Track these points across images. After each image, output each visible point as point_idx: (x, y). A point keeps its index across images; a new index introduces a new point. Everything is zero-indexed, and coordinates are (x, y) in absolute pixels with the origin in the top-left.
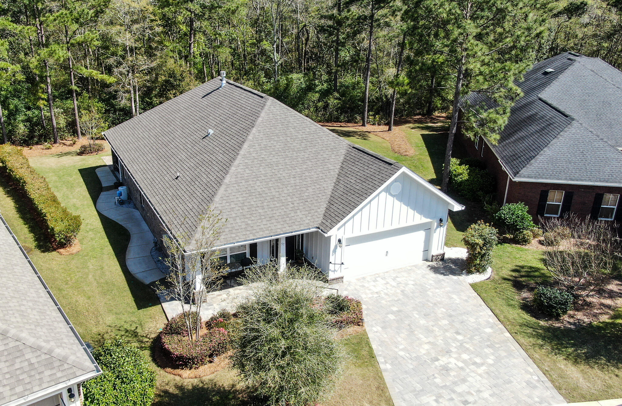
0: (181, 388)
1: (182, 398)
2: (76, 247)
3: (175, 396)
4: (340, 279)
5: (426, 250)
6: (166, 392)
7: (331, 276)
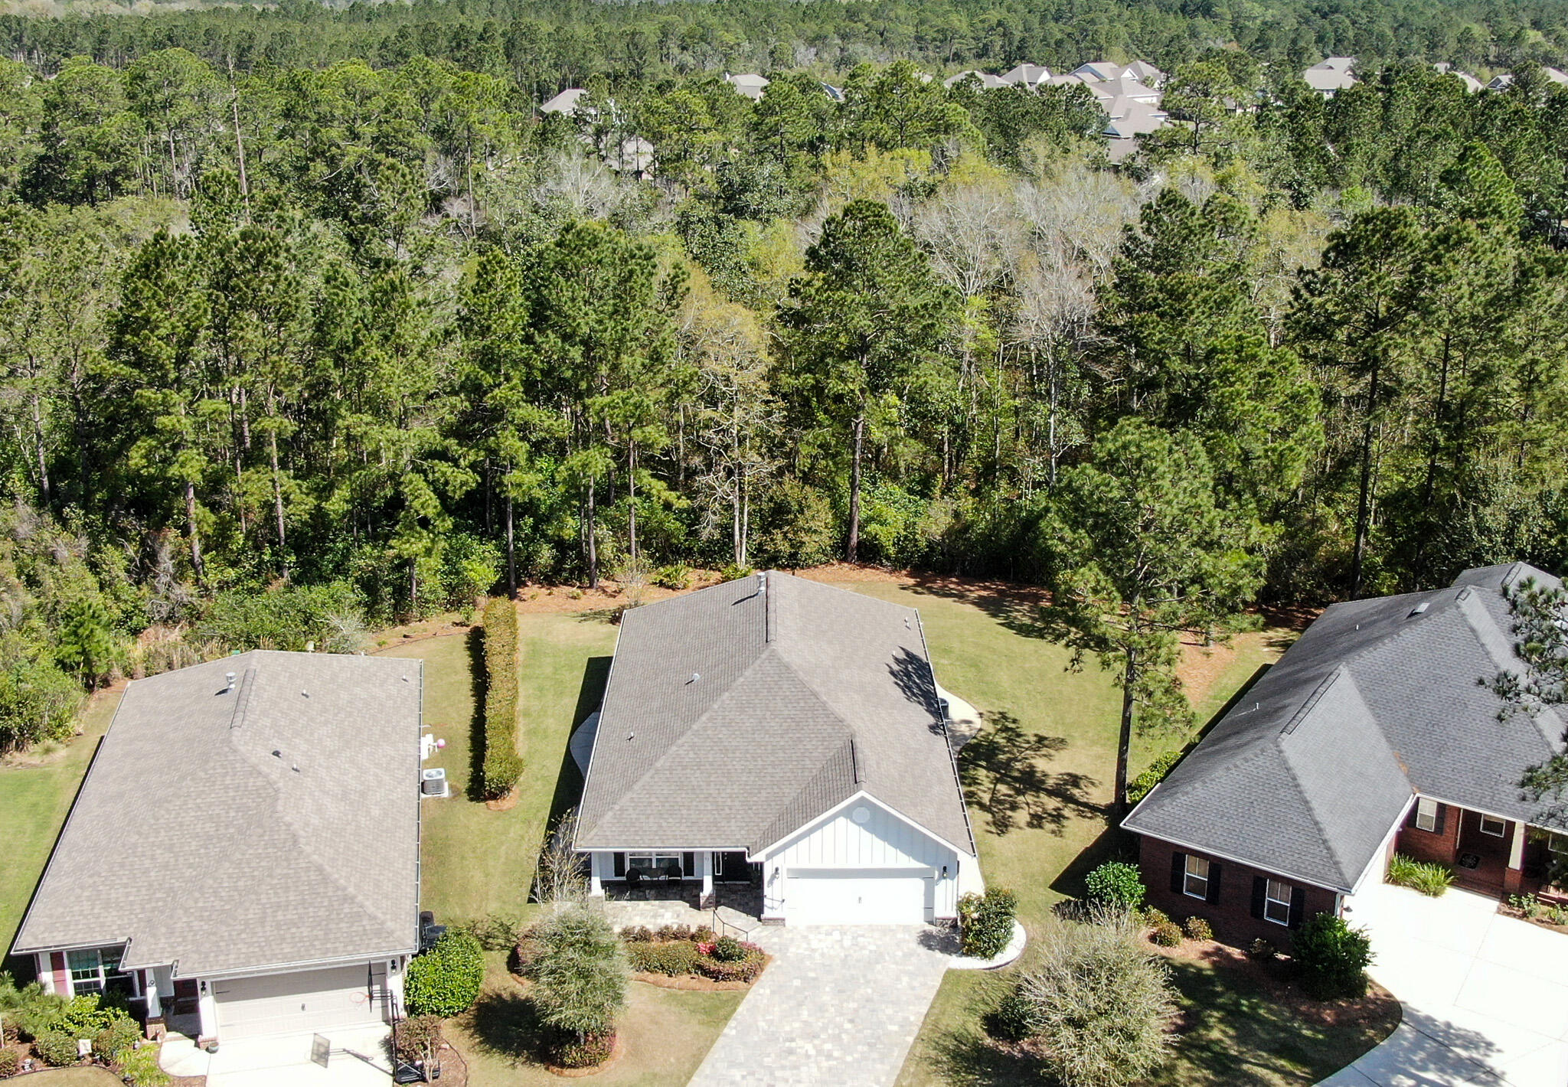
0: (514, 996)
1: (510, 1006)
2: (507, 803)
3: (504, 1001)
4: (780, 921)
5: (929, 908)
6: (499, 996)
7: (767, 913)
